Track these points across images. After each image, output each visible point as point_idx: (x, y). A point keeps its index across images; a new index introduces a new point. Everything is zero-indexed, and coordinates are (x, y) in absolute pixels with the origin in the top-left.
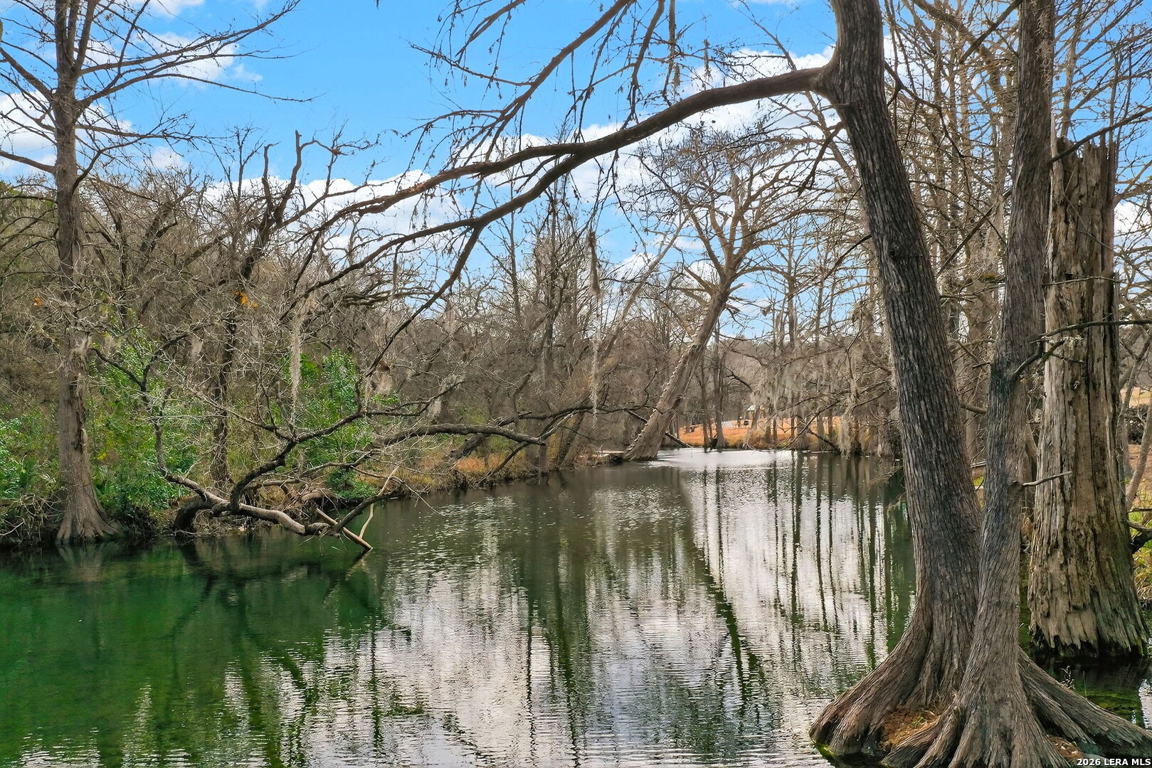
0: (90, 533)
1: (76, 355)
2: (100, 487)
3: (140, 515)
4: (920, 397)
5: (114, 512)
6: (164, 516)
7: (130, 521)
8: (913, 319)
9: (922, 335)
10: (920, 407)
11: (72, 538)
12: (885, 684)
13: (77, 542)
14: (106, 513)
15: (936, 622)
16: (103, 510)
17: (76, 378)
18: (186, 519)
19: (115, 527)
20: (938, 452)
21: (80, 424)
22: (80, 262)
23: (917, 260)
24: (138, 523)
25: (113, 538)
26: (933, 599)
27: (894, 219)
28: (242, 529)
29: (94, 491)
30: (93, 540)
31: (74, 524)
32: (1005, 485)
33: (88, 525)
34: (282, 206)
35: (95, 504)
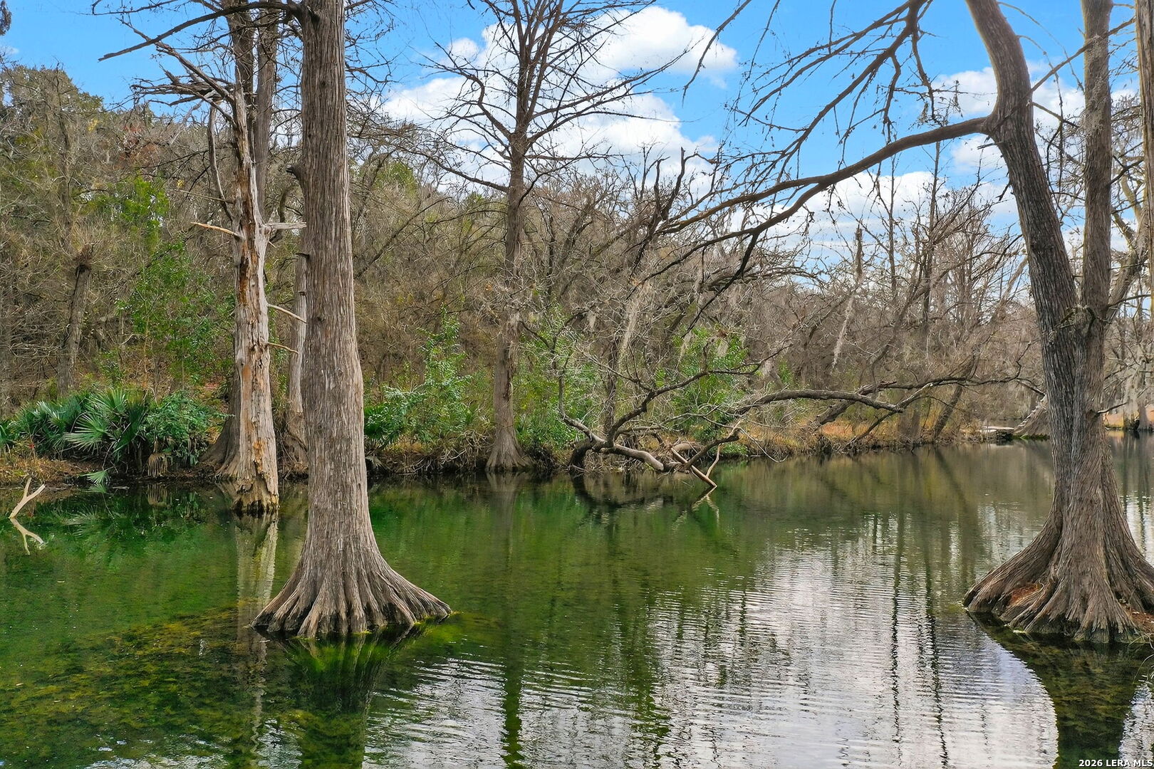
0: (509, 464)
1: (511, 327)
2: (520, 430)
3: (546, 453)
4: (1054, 351)
5: (527, 448)
6: (563, 455)
7: (538, 456)
8: (1048, 293)
9: (1055, 305)
10: (1054, 360)
11: (496, 467)
12: (1021, 565)
13: (500, 470)
14: (522, 449)
15: (1064, 523)
16: (519, 446)
17: (509, 344)
18: (578, 457)
19: (527, 461)
20: (1066, 392)
21: (509, 379)
22: (519, 258)
23: (1051, 252)
24: (543, 460)
25: (525, 469)
26: (1063, 504)
27: (1034, 222)
28: (621, 469)
29: (514, 432)
30: (511, 469)
31: (499, 456)
32: (1084, 412)
33: (508, 457)
34: (669, 207)
35: (515, 443)
